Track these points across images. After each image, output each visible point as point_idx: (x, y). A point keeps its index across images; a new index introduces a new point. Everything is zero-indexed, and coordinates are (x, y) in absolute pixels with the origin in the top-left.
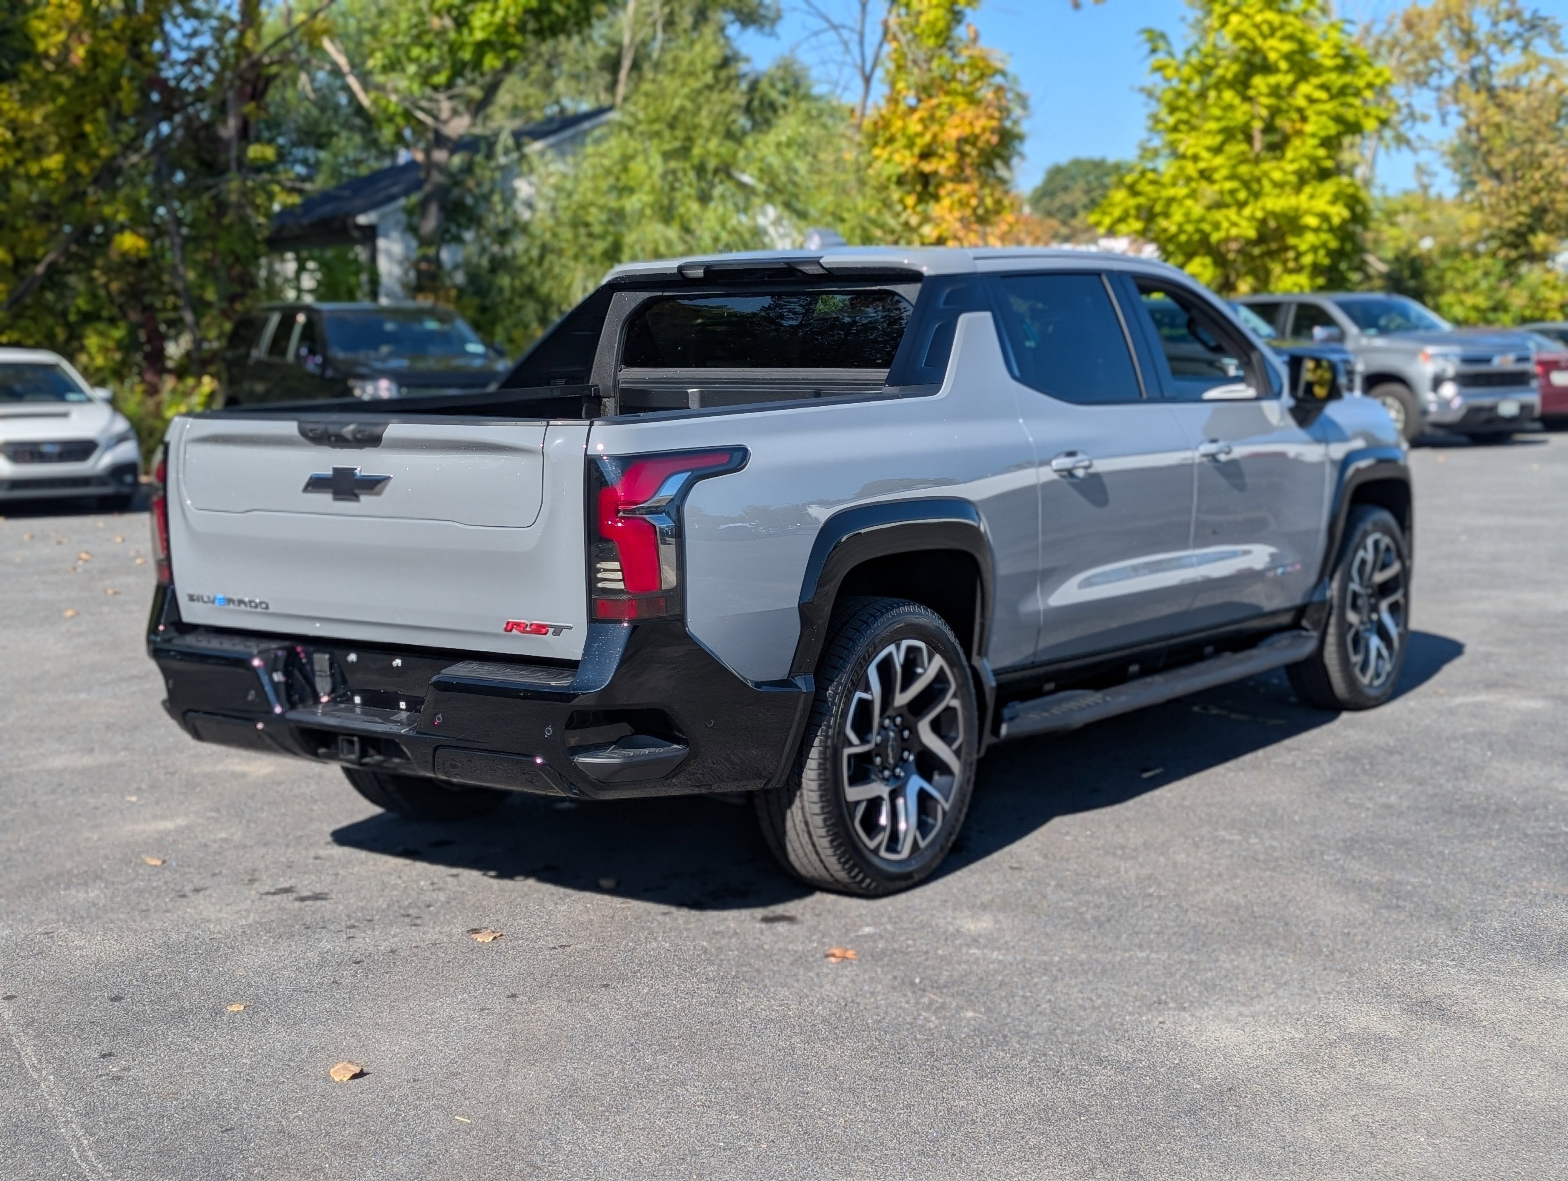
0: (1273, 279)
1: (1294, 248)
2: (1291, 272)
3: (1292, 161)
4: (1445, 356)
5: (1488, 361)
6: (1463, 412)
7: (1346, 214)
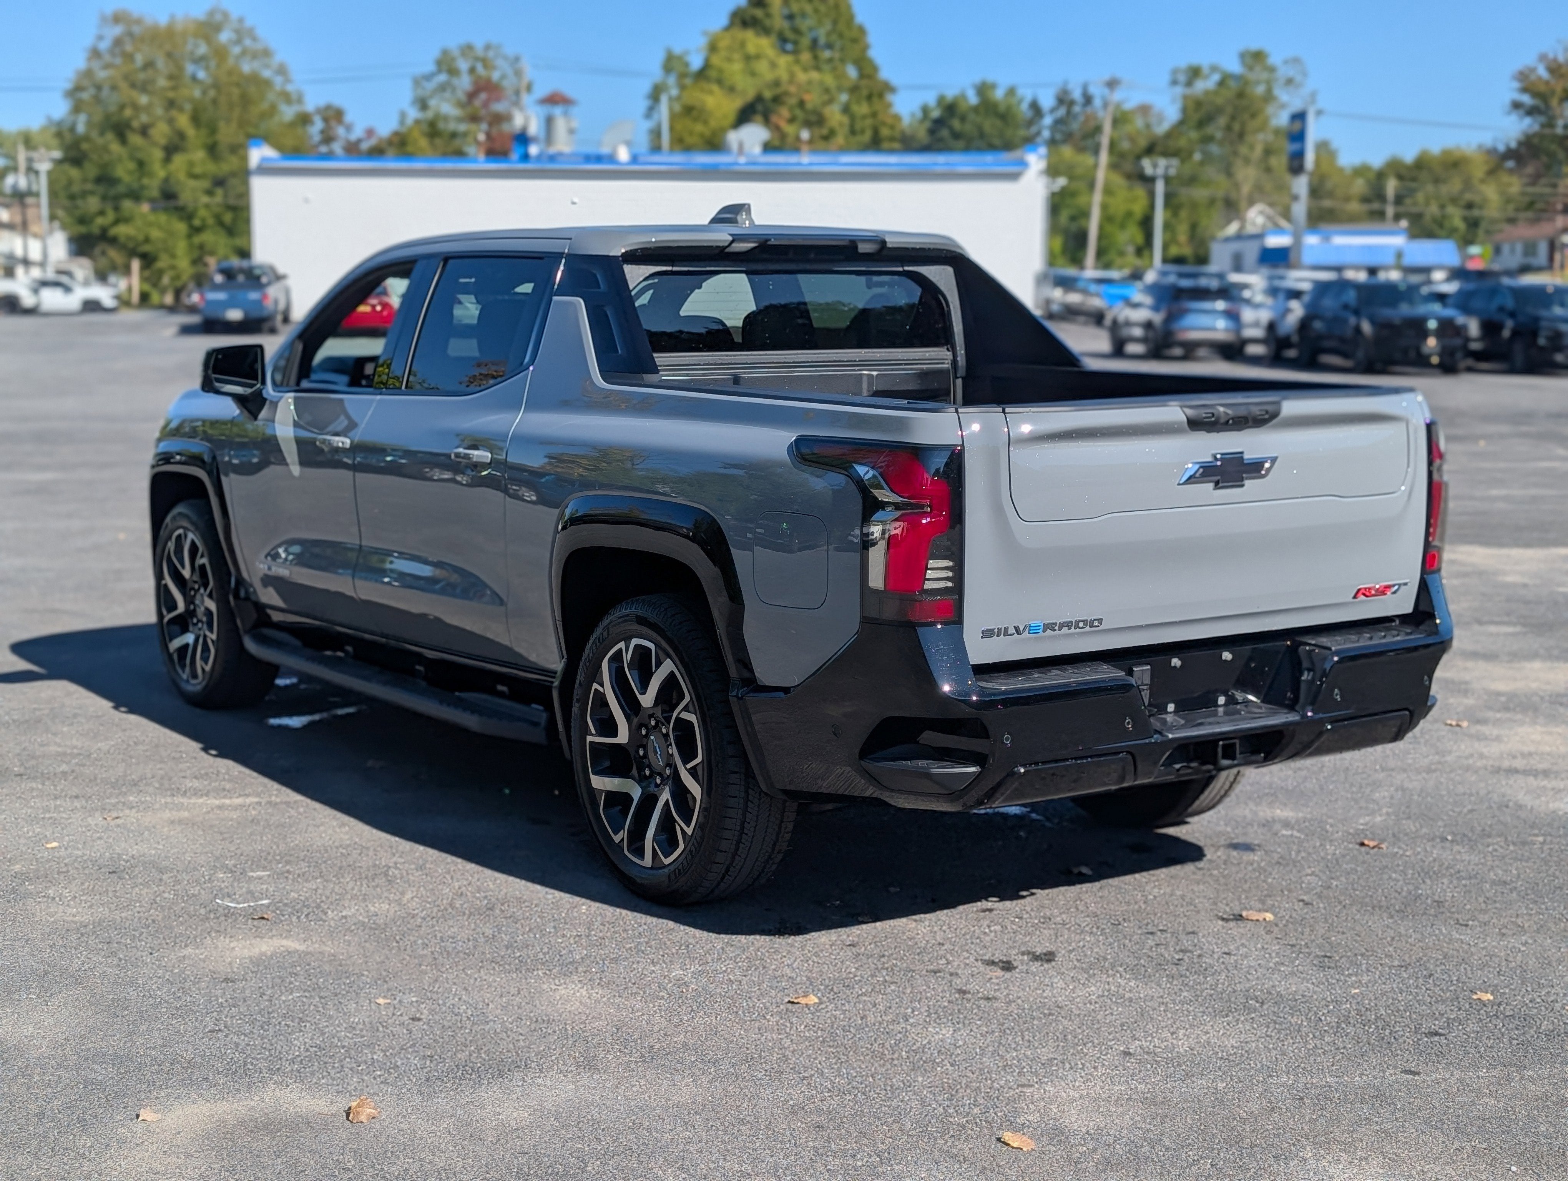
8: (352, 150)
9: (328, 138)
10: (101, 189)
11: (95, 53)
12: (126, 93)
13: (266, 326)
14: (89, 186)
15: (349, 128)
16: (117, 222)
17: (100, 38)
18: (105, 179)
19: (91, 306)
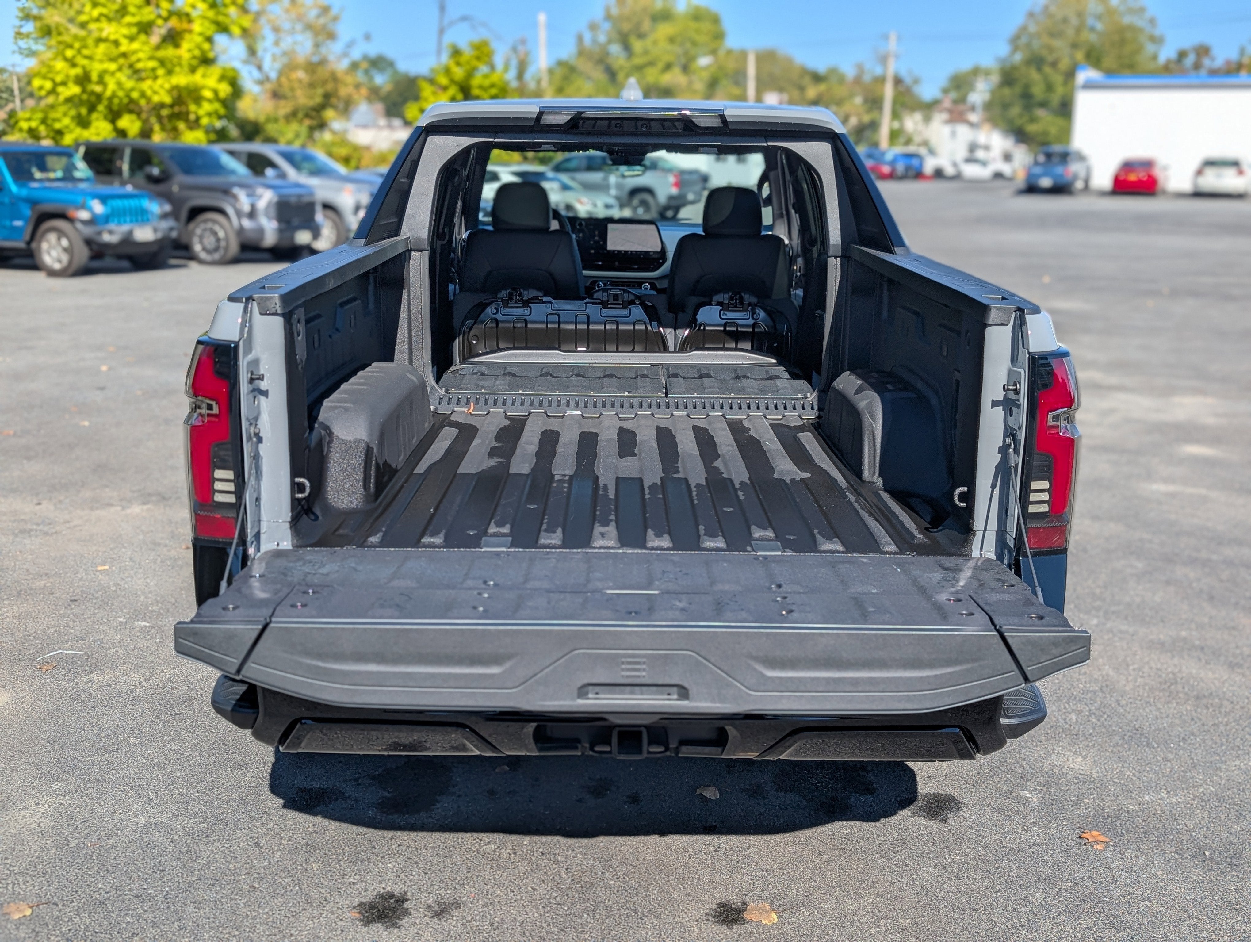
4: (360, 191)
8: (1213, 73)
9: (1197, 66)
10: (1022, 101)
11: (1031, 15)
12: (1046, 40)
13: (1066, 190)
14: (1015, 99)
15: (1213, 59)
16: (1029, 122)
18: (1026, 96)
19: (998, 176)
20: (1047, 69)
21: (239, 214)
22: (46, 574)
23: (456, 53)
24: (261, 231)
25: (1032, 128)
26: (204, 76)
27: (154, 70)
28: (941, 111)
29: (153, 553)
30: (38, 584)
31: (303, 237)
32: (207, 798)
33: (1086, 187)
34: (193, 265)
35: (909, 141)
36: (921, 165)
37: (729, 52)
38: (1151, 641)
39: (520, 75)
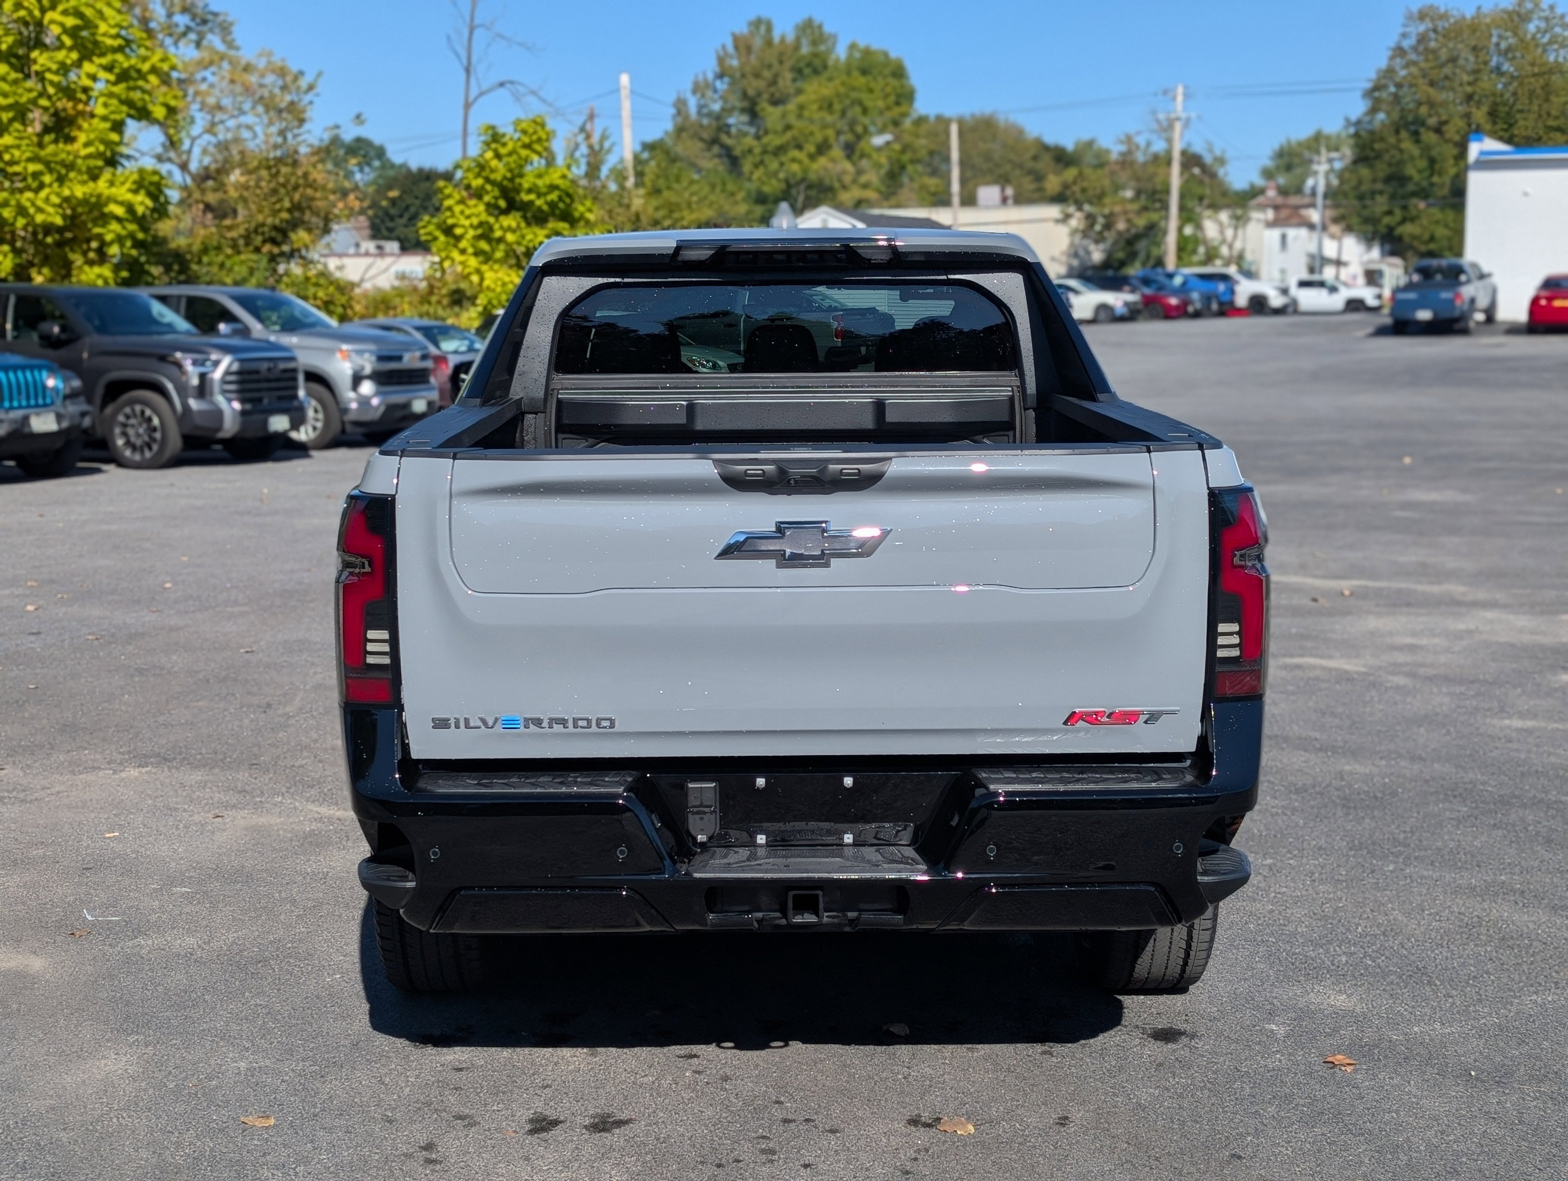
0: (75, 272)
1: (100, 237)
2: (91, 263)
3: (87, 145)
4: (360, 352)
5: (399, 358)
6: (382, 409)
7: (149, 203)
10: (1389, 189)
11: (1399, 51)
12: (1425, 90)
13: (1457, 326)
14: (1379, 186)
16: (1404, 221)
17: (1404, 35)
18: (1397, 179)
19: (1355, 305)
20: (1429, 137)
21: (182, 390)
22: (42, 843)
23: (495, 137)
24: (218, 414)
25: (1408, 230)
26: (112, 183)
27: (36, 175)
28: (1262, 207)
29: (171, 819)
30: (35, 853)
31: (279, 423)
32: (312, 1045)
33: (1490, 319)
34: (111, 469)
35: (1211, 256)
36: (1232, 292)
37: (921, 120)
38: (1459, 886)
39: (593, 170)
